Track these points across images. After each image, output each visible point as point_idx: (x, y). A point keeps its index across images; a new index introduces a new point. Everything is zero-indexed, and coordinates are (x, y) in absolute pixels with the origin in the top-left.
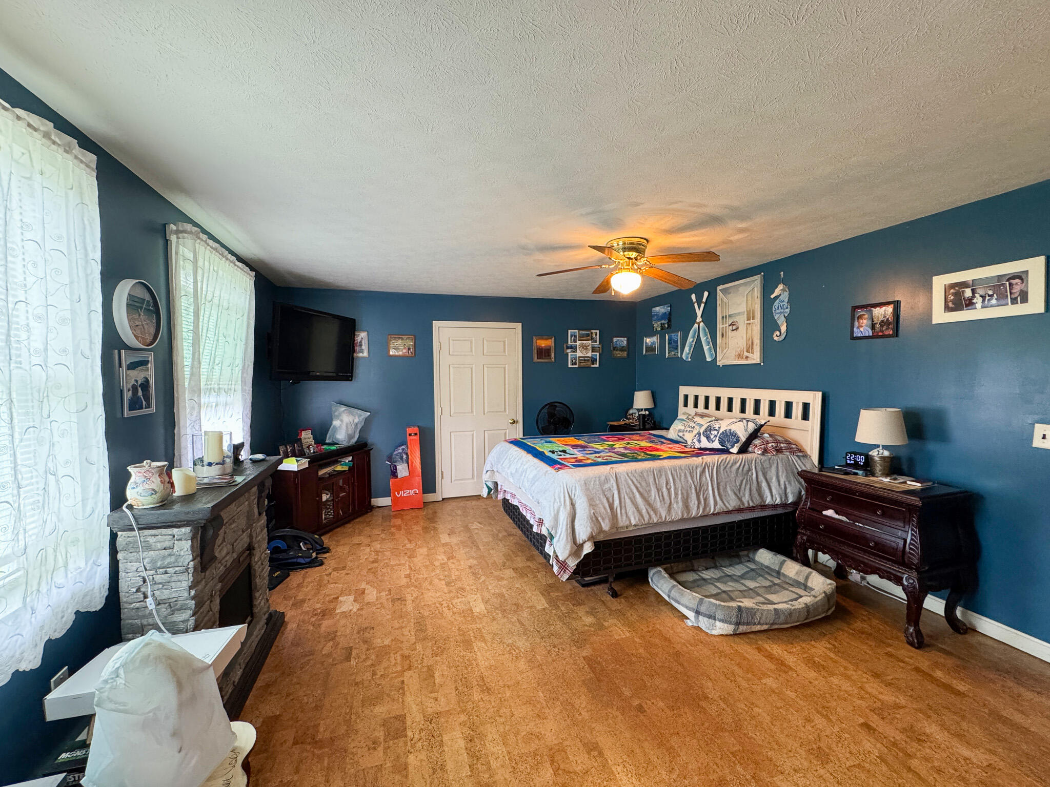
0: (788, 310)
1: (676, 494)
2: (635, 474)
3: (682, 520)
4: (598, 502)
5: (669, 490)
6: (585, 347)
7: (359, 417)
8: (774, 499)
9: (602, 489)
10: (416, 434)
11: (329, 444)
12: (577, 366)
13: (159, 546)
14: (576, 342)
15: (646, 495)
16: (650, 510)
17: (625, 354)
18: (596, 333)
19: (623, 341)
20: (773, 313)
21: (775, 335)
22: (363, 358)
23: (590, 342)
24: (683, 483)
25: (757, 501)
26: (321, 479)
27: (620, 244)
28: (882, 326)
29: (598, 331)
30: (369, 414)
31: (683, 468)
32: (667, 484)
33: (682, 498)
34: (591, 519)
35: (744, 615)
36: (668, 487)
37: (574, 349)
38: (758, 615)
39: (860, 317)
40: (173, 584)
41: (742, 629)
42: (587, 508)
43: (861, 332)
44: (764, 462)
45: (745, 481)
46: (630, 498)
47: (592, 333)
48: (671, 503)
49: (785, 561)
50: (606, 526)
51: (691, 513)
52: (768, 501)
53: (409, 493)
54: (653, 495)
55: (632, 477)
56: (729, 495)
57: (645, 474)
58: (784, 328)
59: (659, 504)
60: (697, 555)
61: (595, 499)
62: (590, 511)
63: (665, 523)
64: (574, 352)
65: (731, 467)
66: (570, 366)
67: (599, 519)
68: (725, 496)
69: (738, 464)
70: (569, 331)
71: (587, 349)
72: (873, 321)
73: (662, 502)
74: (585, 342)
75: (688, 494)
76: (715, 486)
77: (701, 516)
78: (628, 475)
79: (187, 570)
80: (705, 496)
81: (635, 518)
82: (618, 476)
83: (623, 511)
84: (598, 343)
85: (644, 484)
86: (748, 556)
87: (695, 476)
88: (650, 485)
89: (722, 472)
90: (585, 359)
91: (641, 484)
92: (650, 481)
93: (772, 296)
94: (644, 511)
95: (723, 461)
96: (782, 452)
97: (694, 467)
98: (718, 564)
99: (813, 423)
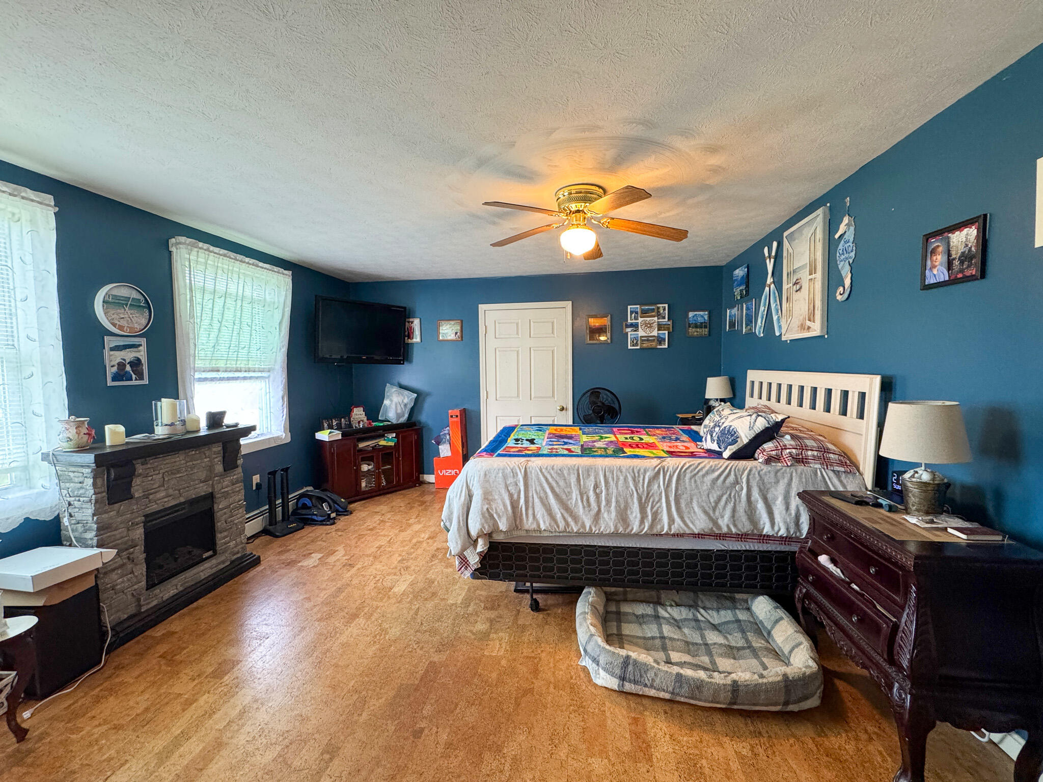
0: (853, 254)
1: (608, 502)
2: (552, 472)
3: (615, 535)
4: (496, 497)
5: (598, 496)
6: (649, 326)
7: (408, 397)
8: (776, 528)
9: (506, 483)
10: (457, 416)
11: (382, 421)
12: (638, 347)
13: (76, 480)
14: (637, 319)
15: (564, 497)
16: (566, 515)
17: (705, 331)
18: (664, 307)
19: (702, 316)
20: (837, 261)
21: (838, 294)
22: (417, 343)
23: (656, 319)
24: (620, 489)
25: (745, 526)
26: (361, 450)
27: (565, 194)
28: (962, 262)
29: (666, 306)
30: (416, 395)
31: (624, 470)
32: (596, 486)
33: (616, 507)
34: (483, 516)
35: (630, 668)
36: (598, 491)
37: (635, 326)
38: (651, 675)
39: (933, 252)
40: (84, 510)
41: (628, 687)
42: (480, 502)
43: (935, 275)
44: (765, 474)
45: (724, 498)
46: (541, 498)
47: (658, 308)
48: (599, 511)
49: (781, 619)
50: (503, 525)
51: (630, 528)
52: (767, 530)
53: (451, 473)
54: (574, 498)
55: (546, 474)
56: (694, 512)
57: (565, 472)
58: (847, 282)
59: (581, 510)
60: (665, 585)
61: (494, 493)
62: (483, 505)
63: (590, 534)
64: (635, 331)
65: (704, 476)
66: (629, 347)
67: (495, 515)
68: (689, 513)
69: (717, 473)
70: (629, 307)
71: (651, 327)
72: (949, 255)
73: (586, 509)
74: (648, 319)
75: (626, 503)
76: (672, 498)
77: (646, 534)
78: (541, 471)
79: (90, 501)
80: (655, 509)
81: (544, 522)
82: (528, 470)
83: (530, 512)
84: (667, 320)
85: (562, 483)
86: (746, 601)
87: (641, 481)
88: (570, 485)
89: (687, 481)
90: (648, 339)
91: (557, 483)
92: (572, 481)
93: (837, 236)
94: (559, 516)
95: (692, 467)
96: (809, 463)
97: (642, 470)
98: (700, 603)
99: (868, 423)
